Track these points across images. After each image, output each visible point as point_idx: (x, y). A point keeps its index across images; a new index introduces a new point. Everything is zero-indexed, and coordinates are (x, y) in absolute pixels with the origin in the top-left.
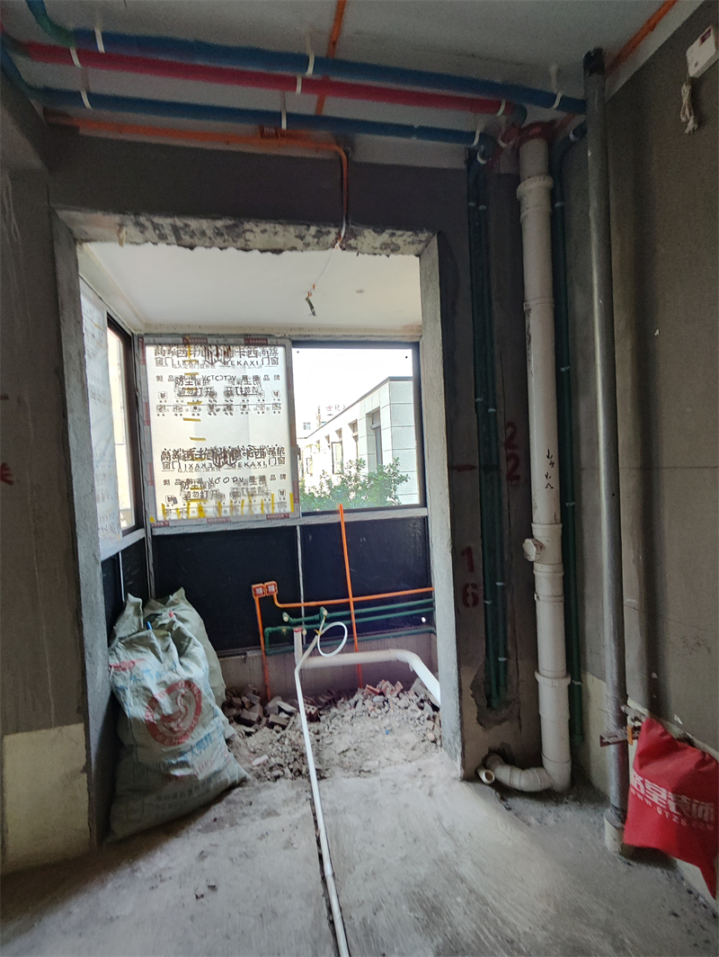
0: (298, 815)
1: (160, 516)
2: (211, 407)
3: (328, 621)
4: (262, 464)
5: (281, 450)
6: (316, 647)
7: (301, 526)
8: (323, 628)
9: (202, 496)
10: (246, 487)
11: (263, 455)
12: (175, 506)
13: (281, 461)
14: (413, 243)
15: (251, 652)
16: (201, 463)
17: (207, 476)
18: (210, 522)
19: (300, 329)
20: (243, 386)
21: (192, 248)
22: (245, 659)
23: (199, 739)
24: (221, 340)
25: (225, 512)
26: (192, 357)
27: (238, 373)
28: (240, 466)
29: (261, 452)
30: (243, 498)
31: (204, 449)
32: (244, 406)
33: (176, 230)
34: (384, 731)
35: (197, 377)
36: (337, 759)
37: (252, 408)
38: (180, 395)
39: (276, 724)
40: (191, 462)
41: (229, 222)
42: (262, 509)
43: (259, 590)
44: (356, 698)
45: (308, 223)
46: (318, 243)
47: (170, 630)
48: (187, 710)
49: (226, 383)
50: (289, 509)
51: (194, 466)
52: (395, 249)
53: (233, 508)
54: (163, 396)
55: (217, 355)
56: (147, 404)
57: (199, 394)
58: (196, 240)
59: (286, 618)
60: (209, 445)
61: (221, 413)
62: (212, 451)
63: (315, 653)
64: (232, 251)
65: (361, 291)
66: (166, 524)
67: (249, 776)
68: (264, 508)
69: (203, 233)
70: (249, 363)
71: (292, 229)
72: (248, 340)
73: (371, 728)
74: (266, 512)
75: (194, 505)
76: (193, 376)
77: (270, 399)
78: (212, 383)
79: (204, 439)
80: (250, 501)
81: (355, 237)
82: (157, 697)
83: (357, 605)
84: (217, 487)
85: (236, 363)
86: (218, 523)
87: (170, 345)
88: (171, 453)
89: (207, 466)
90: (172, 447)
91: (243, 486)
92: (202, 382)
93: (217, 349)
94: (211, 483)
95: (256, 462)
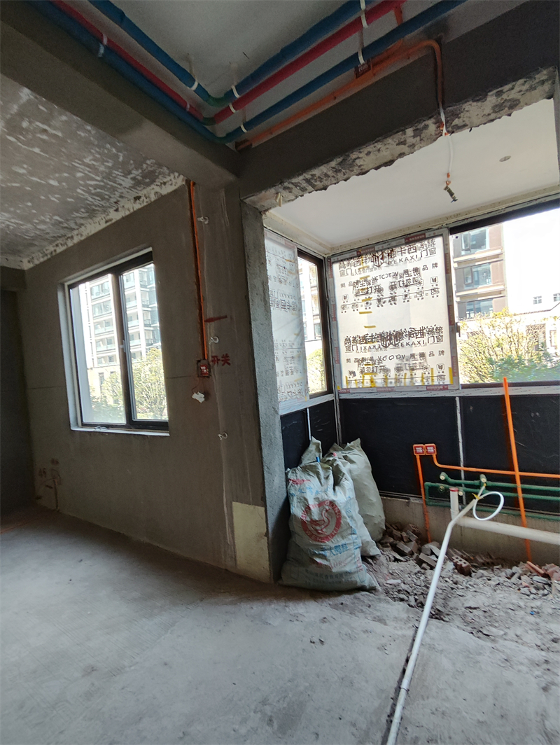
0: (400, 633)
1: (345, 386)
2: (379, 300)
3: (488, 488)
4: (421, 342)
5: (439, 329)
6: (472, 509)
7: (460, 397)
8: (482, 494)
9: (373, 371)
10: (408, 362)
11: (423, 335)
12: (355, 378)
13: (440, 339)
14: (532, 88)
15: (414, 498)
16: (372, 345)
17: (376, 355)
18: (379, 390)
19: (457, 215)
20: (405, 279)
21: (325, 188)
22: (408, 503)
23: (337, 545)
24: (385, 246)
25: (391, 383)
26: (365, 265)
27: (399, 269)
28: (402, 345)
29: (421, 332)
30: (405, 371)
31: (374, 334)
32: (406, 296)
33: (308, 181)
34: (529, 610)
35: (368, 279)
36: (462, 610)
37: (412, 296)
38: (357, 295)
39: (425, 562)
40: (365, 345)
41: (339, 160)
42: (422, 381)
43: (419, 449)
44: (515, 569)
45: (403, 128)
46: (421, 140)
47: (332, 465)
48: (329, 522)
49: (391, 279)
50: (447, 381)
51: (367, 348)
52: (514, 105)
53: (397, 380)
54: (345, 298)
55: (382, 259)
56: (335, 306)
57: (370, 292)
58: (325, 182)
59: (443, 477)
60: (377, 331)
61: (387, 303)
62: (381, 335)
63: (470, 514)
64: (354, 179)
65: (505, 159)
66: (347, 391)
67: (379, 588)
68: (424, 380)
69: (327, 175)
70: (409, 258)
71: (390, 140)
72: (408, 239)
73: (514, 601)
74: (426, 384)
75: (368, 377)
76: (365, 279)
77: (428, 285)
78: (380, 282)
79: (374, 327)
80: (411, 375)
81: (457, 116)
82: (311, 507)
83: (524, 480)
84: (384, 363)
85: (398, 261)
86: (385, 392)
87: (348, 259)
88: (351, 339)
89: (377, 347)
90: (351, 335)
91: (405, 362)
92: (372, 282)
93: (382, 254)
94: (380, 361)
95: (416, 341)
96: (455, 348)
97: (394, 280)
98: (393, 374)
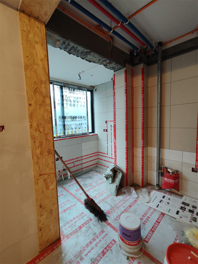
2: (70, 105)
5: (85, 117)
9: (68, 129)
13: (85, 120)
20: (77, 100)
24: (72, 86)
27: (76, 96)
28: (77, 121)
29: (81, 117)
32: (78, 105)
35: (67, 96)
50: (86, 132)
53: (75, 132)
57: (68, 101)
61: (73, 106)
62: (71, 117)
66: (60, 137)
70: (79, 94)
77: (83, 103)
78: (71, 98)
85: (76, 93)
91: (77, 126)
92: (68, 98)
93: (72, 89)
94: (71, 125)
95: (80, 120)
96: (88, 122)
97: (74, 99)
98: (74, 130)
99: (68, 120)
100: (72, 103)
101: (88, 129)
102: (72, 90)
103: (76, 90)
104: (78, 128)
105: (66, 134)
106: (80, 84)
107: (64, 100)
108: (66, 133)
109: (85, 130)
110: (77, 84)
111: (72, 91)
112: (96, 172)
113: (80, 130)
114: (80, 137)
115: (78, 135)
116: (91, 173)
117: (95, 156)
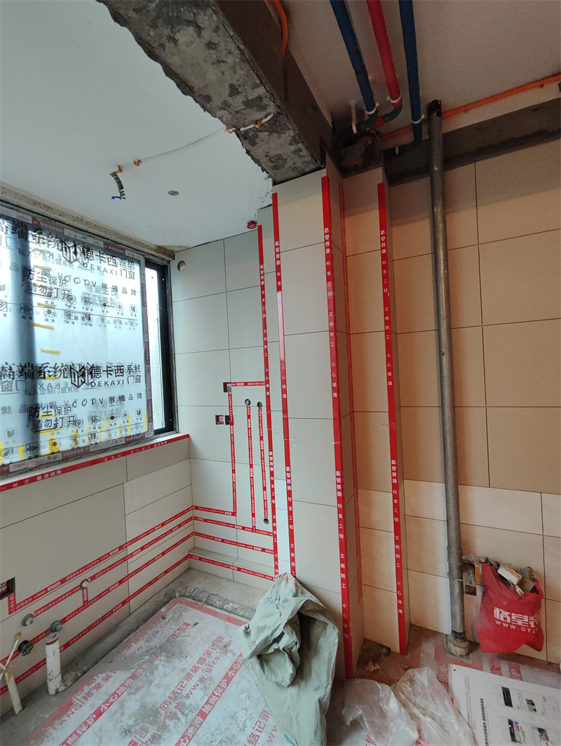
2: (68, 314)
4: (121, 382)
5: (137, 368)
9: (56, 426)
13: (138, 380)
16: (53, 382)
17: (62, 398)
20: (102, 296)
25: (84, 441)
27: (97, 279)
28: (99, 385)
29: (120, 369)
30: (102, 422)
31: (59, 365)
32: (104, 318)
35: (52, 273)
37: (110, 320)
49: (85, 288)
50: (143, 429)
53: (92, 435)
57: (54, 295)
60: (64, 360)
61: (80, 321)
62: (70, 366)
68: (123, 431)
70: (109, 271)
72: (108, 246)
74: (125, 435)
78: (70, 285)
84: (74, 411)
85: (96, 268)
89: (62, 386)
91: (101, 409)
92: (58, 280)
93: (75, 246)
94: (67, 408)
95: (116, 380)
96: (150, 390)
97: (88, 292)
98: (87, 427)
99: (57, 381)
100: (79, 306)
101: (150, 419)
102: (78, 251)
103: (95, 253)
104: (103, 416)
105: (45, 450)
106: (116, 234)
107: (37, 291)
108: (42, 444)
109: (136, 421)
110: (100, 228)
111: (75, 253)
112: (192, 605)
113: (113, 427)
114: (116, 456)
115: (105, 450)
116: (170, 611)
117: (180, 526)
